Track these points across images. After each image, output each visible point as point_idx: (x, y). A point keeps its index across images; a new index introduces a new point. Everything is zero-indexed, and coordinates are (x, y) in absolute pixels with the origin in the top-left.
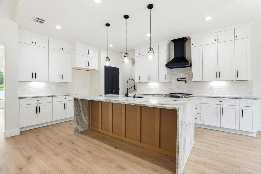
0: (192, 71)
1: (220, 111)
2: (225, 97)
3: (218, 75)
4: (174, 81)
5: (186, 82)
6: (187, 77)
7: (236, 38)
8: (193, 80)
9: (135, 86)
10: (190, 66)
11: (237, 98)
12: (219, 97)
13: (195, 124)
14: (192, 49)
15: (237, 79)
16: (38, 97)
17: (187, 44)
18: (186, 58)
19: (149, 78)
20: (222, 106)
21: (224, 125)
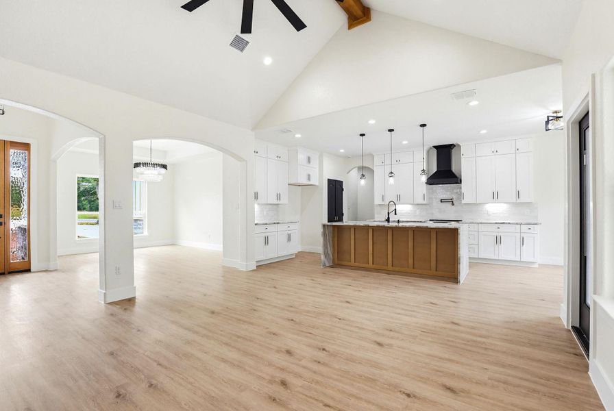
0: (463, 190)
1: (498, 240)
2: (503, 223)
3: (496, 196)
4: (436, 203)
5: (453, 204)
6: (454, 197)
7: (517, 152)
8: (463, 202)
9: (395, 210)
10: (461, 182)
11: (517, 224)
12: (496, 223)
13: (470, 258)
14: (462, 160)
15: (518, 201)
16: (266, 224)
17: (454, 151)
18: (453, 171)
19: (399, 197)
20: (500, 234)
21: (502, 257)
